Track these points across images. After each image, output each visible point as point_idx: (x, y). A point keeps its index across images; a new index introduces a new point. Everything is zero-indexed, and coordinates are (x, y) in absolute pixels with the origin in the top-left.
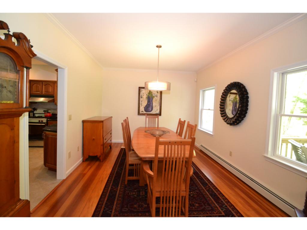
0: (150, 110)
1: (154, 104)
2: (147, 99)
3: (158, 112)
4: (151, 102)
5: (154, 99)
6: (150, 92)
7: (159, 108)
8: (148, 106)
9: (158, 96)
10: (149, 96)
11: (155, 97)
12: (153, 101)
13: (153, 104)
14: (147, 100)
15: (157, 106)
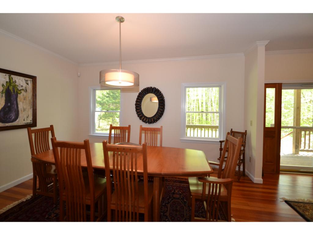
0: (13, 117)
1: (21, 106)
2: (4, 95)
3: (29, 120)
4: (15, 102)
5: (20, 96)
6: (10, 81)
7: (30, 113)
8: (7, 109)
9: (28, 90)
10: (8, 87)
11: (23, 92)
12: (18, 99)
13: (19, 106)
14: (4, 98)
15: (27, 110)
